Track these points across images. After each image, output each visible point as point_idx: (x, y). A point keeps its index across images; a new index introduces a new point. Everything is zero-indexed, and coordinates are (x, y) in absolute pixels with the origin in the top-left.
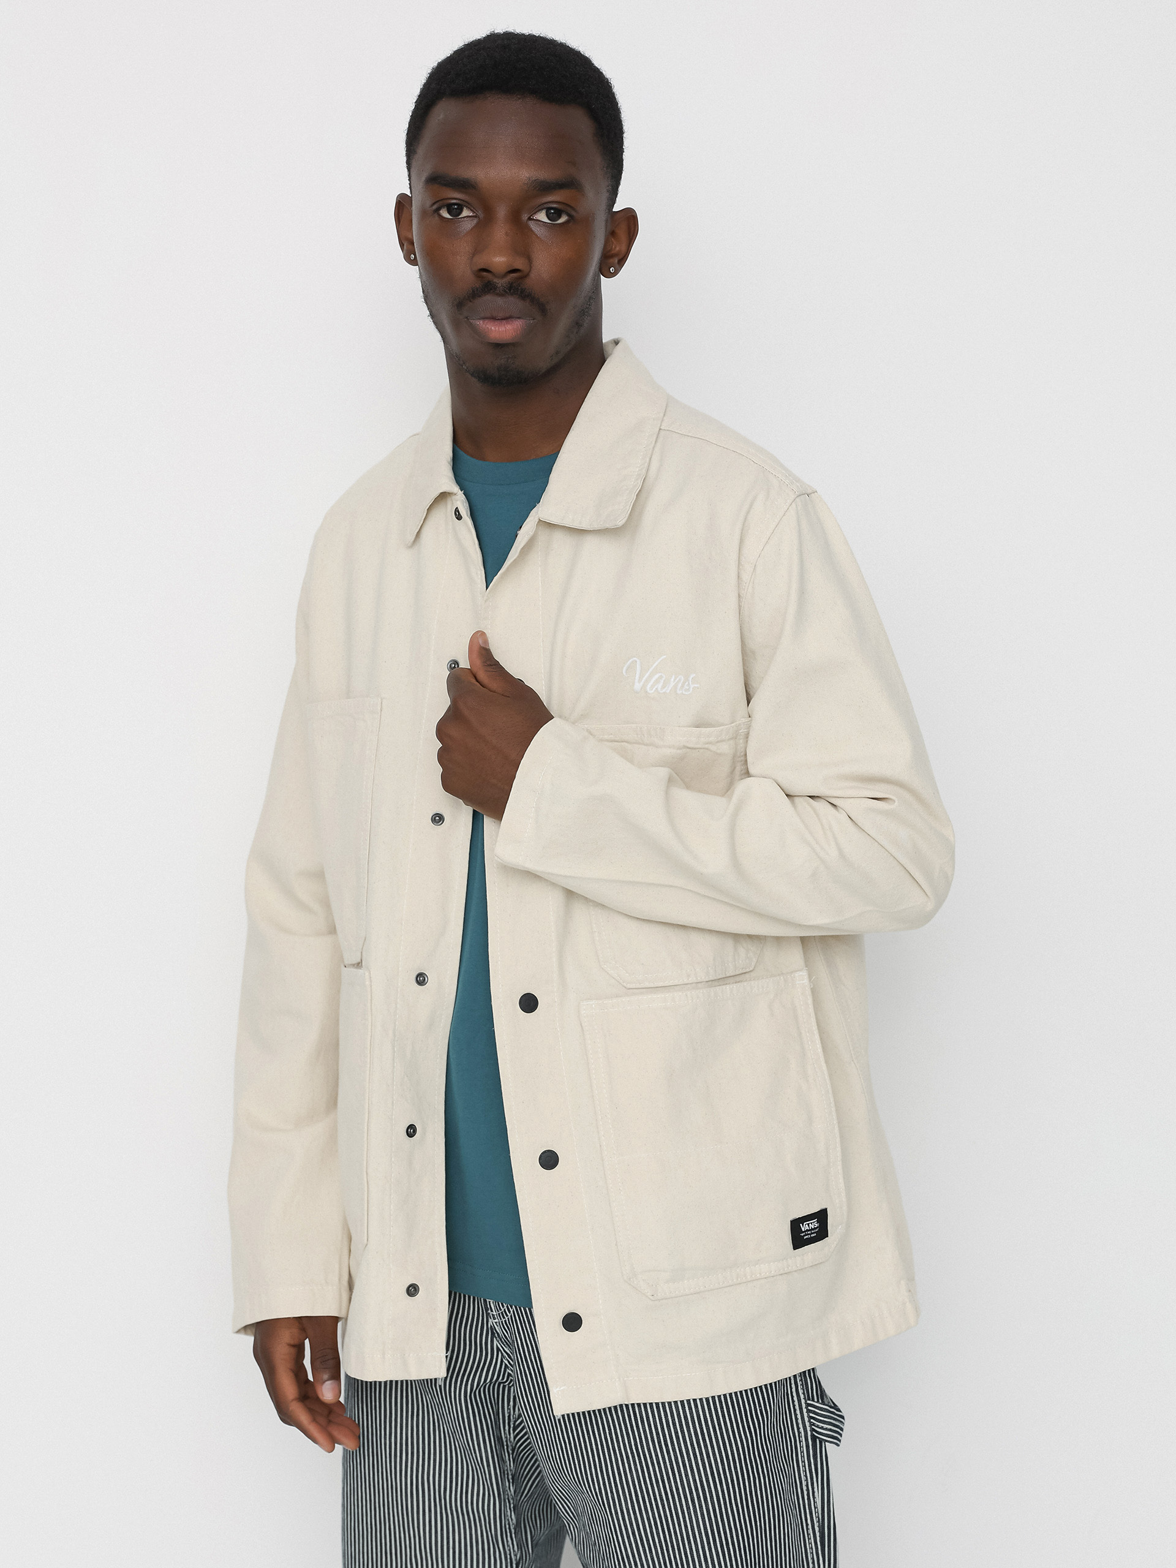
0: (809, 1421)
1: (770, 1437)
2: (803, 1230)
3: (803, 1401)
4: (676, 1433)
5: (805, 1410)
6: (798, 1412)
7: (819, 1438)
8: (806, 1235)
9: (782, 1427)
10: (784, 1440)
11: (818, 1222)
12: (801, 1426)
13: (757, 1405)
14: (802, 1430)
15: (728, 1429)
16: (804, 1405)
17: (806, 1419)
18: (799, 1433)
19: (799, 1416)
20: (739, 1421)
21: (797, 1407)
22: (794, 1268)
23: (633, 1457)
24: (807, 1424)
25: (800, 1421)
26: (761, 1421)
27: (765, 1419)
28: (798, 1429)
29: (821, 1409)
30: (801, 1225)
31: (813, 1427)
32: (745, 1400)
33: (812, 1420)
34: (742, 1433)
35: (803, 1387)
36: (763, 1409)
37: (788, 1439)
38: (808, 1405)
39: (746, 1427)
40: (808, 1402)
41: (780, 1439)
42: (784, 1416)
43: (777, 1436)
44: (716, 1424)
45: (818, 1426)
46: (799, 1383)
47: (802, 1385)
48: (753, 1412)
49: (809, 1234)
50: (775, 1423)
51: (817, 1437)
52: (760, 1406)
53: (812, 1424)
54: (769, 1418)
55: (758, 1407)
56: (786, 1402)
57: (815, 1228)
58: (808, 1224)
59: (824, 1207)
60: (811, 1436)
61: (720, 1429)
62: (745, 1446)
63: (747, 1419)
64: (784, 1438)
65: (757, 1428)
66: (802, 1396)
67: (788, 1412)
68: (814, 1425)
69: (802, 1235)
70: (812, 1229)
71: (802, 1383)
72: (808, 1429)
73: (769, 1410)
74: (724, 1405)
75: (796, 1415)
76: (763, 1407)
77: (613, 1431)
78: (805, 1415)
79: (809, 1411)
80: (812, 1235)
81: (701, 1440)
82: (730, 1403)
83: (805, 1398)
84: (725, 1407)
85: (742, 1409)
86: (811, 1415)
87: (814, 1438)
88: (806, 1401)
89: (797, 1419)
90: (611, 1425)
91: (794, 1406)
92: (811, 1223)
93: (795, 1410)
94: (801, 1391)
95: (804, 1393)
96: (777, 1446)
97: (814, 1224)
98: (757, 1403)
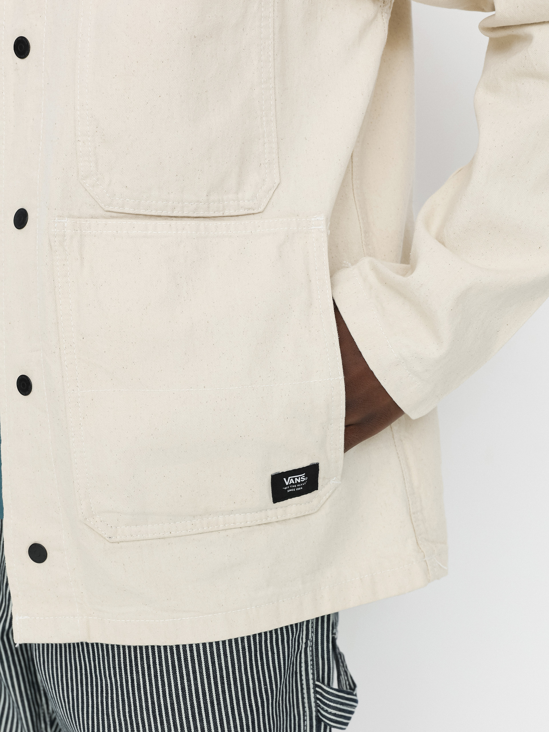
0: (315, 702)
1: (275, 716)
2: (287, 484)
3: (311, 682)
4: (172, 704)
5: (312, 691)
6: (305, 691)
7: (324, 722)
8: (290, 488)
9: (288, 705)
10: (288, 718)
11: (306, 476)
12: (306, 705)
13: (262, 683)
14: (307, 709)
15: (227, 706)
16: (311, 686)
17: (313, 700)
18: (304, 712)
19: (306, 696)
20: (240, 698)
21: (305, 686)
22: (274, 519)
23: (126, 724)
24: (313, 705)
25: (306, 701)
26: (265, 700)
27: (270, 698)
28: (304, 707)
29: (328, 693)
30: (285, 479)
31: (319, 708)
32: (250, 677)
33: (318, 702)
34: (242, 711)
35: (313, 667)
36: (269, 688)
37: (292, 717)
38: (316, 686)
39: (247, 704)
40: (317, 683)
41: (285, 718)
42: (291, 695)
43: (281, 715)
44: (215, 699)
45: (323, 709)
46: (310, 663)
47: (313, 665)
48: (257, 690)
49: (294, 488)
50: (281, 702)
51: (323, 721)
52: (265, 684)
53: (317, 705)
54: (275, 697)
55: (263, 686)
56: (294, 681)
57: (301, 482)
58: (294, 479)
59: (315, 462)
60: (316, 717)
61: (219, 704)
62: (244, 724)
63: (249, 697)
64: (288, 717)
65: (260, 706)
66: (311, 676)
67: (295, 690)
68: (319, 706)
69: (285, 488)
70: (298, 483)
71: (313, 663)
72: (314, 709)
73: (275, 689)
74: (225, 681)
75: (303, 694)
76: (268, 686)
77: (110, 695)
78: (312, 695)
79: (316, 692)
80: (298, 489)
81: (197, 714)
82: (232, 679)
83: (313, 679)
84: (226, 683)
85: (245, 686)
86: (318, 696)
87: (319, 721)
88: (314, 682)
89: (303, 698)
90: (109, 688)
91: (302, 685)
92: (298, 478)
93: (302, 689)
94: (310, 671)
95: (313, 674)
96: (280, 725)
97: (302, 478)
98: (262, 682)
